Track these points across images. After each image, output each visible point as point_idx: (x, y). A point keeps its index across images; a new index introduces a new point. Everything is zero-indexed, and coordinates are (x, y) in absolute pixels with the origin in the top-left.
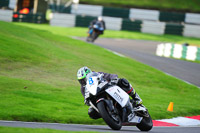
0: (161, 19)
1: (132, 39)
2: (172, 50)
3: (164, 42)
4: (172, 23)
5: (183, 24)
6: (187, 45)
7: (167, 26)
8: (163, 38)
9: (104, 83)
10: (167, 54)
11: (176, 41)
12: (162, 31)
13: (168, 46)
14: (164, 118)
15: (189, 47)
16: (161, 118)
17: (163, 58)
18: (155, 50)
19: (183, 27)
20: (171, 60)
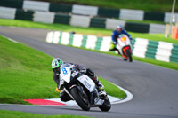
0: (51, 10)
1: (25, 27)
2: (60, 38)
3: (53, 30)
4: (60, 14)
5: (70, 14)
6: (74, 33)
7: (56, 16)
8: (52, 27)
9: (76, 73)
10: (56, 41)
11: (64, 30)
12: (51, 20)
13: (57, 34)
14: (53, 98)
15: (75, 35)
16: (50, 98)
17: (52, 44)
18: (45, 37)
19: (70, 17)
20: (59, 46)
